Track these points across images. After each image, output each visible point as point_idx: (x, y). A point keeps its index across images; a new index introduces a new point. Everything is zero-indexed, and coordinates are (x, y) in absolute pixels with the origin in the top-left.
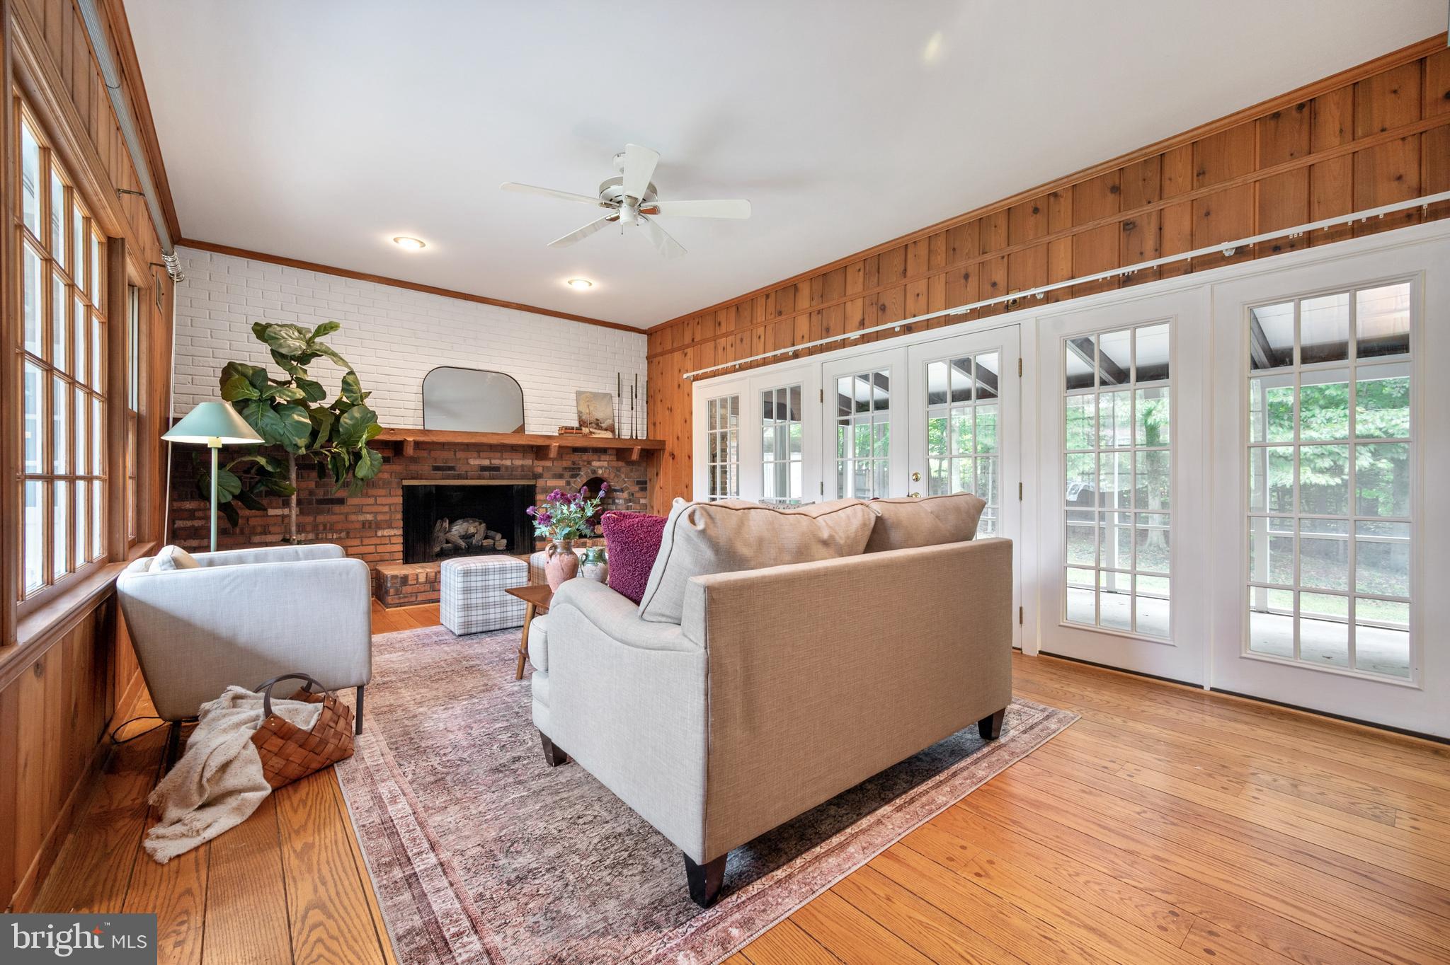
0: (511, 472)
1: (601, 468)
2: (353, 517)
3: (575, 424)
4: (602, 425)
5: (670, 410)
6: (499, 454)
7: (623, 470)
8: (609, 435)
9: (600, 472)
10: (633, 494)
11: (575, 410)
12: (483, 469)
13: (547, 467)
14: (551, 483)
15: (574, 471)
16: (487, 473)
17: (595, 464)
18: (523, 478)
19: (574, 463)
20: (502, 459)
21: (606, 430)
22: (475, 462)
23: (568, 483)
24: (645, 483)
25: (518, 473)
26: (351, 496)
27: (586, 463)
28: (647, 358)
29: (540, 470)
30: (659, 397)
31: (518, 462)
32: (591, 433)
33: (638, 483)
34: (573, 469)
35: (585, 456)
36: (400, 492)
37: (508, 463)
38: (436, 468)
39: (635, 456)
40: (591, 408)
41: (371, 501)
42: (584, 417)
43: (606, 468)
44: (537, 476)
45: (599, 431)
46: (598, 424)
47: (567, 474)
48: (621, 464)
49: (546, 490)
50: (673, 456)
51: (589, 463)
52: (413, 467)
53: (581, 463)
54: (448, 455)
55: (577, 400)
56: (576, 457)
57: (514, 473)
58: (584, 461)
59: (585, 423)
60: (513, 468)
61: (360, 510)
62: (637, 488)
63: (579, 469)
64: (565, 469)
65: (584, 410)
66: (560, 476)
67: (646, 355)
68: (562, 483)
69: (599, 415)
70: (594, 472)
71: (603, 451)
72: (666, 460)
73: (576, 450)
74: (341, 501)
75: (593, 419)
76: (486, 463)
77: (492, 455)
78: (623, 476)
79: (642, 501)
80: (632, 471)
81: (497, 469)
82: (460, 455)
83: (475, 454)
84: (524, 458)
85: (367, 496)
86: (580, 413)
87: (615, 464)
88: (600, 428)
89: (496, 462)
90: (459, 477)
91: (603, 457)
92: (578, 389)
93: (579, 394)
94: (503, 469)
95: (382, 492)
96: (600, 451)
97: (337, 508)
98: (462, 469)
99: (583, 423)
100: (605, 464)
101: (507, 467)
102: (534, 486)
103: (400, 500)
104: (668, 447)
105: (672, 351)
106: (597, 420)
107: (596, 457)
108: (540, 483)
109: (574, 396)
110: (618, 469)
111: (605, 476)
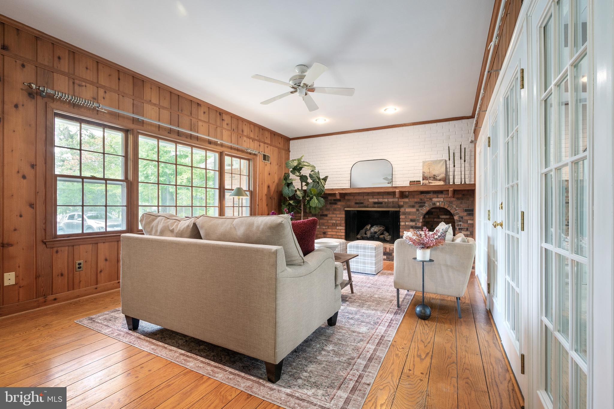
0: (387, 205)
1: (439, 202)
2: (330, 221)
3: (420, 179)
4: (437, 178)
6: (382, 196)
7: (454, 203)
8: (442, 183)
10: (462, 218)
11: (421, 171)
12: (375, 203)
13: (406, 202)
14: (408, 210)
15: (422, 204)
16: (377, 205)
17: (435, 200)
18: (393, 207)
19: (421, 200)
20: (383, 198)
21: (440, 180)
22: (371, 200)
23: (418, 210)
24: (472, 210)
25: (391, 205)
26: (329, 214)
27: (429, 199)
29: (402, 204)
31: (391, 200)
32: (429, 183)
33: (466, 211)
34: (421, 202)
35: (428, 196)
36: (344, 213)
37: (386, 200)
38: (356, 203)
40: (431, 169)
41: (335, 216)
42: (426, 175)
43: (442, 202)
44: (400, 207)
45: (435, 182)
46: (435, 178)
47: (417, 205)
48: (452, 199)
49: (405, 214)
51: (431, 199)
52: (348, 203)
53: (426, 199)
54: (360, 198)
55: (423, 166)
56: (422, 196)
57: (389, 205)
58: (428, 198)
59: (426, 178)
60: (388, 203)
61: (331, 219)
62: (465, 213)
63: (425, 203)
64: (416, 202)
65: (427, 171)
66: (413, 207)
68: (414, 210)
69: (436, 172)
70: (434, 204)
71: (441, 192)
73: (422, 192)
74: (326, 215)
75: (432, 175)
76: (376, 200)
77: (379, 197)
78: (455, 206)
79: (469, 222)
80: (461, 203)
81: (381, 203)
82: (366, 197)
83: (371, 197)
84: (394, 198)
85: (333, 214)
86: (424, 172)
88: (436, 180)
89: (381, 200)
90: (365, 207)
91: (440, 196)
92: (424, 160)
93: (424, 162)
94: (384, 203)
95: (338, 212)
96: (438, 192)
97: (325, 218)
98: (366, 203)
99: (424, 178)
100: (442, 200)
101: (385, 203)
102: (399, 212)
103: (344, 216)
106: (435, 175)
107: (435, 196)
108: (402, 210)
109: (421, 164)
110: (451, 202)
111: (442, 206)
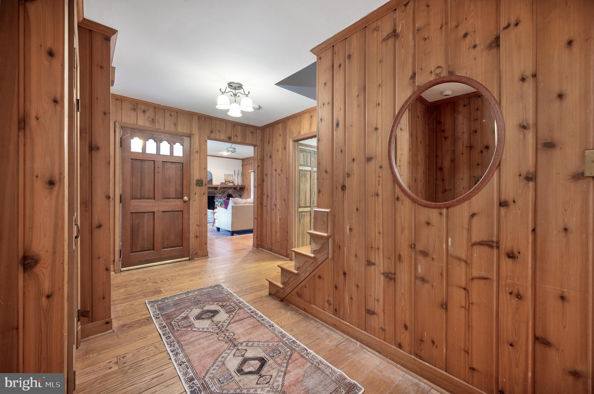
3: (224, 182)
5: (247, 178)
8: (232, 184)
9: (230, 193)
14: (219, 195)
15: (224, 192)
17: (229, 191)
18: (212, 194)
19: (224, 191)
21: (231, 183)
23: (222, 195)
24: (241, 195)
28: (242, 165)
29: (216, 192)
30: (244, 175)
31: (211, 191)
32: (228, 184)
33: (239, 195)
35: (226, 189)
39: (238, 189)
40: (228, 178)
46: (229, 182)
47: (222, 193)
48: (235, 191)
50: (247, 189)
53: (225, 191)
56: (224, 189)
57: (210, 193)
64: (222, 192)
65: (226, 178)
66: (221, 194)
67: (241, 165)
69: (230, 179)
70: (229, 193)
71: (231, 188)
72: (246, 190)
73: (224, 188)
75: (228, 181)
80: (237, 192)
84: (212, 190)
86: (225, 179)
87: (234, 191)
88: (230, 183)
91: (231, 189)
92: (225, 173)
93: (225, 175)
96: (230, 188)
99: (226, 182)
100: (231, 191)
102: (214, 196)
104: (246, 187)
105: (247, 165)
108: (216, 195)
109: (224, 175)
110: (234, 192)
111: (231, 194)
